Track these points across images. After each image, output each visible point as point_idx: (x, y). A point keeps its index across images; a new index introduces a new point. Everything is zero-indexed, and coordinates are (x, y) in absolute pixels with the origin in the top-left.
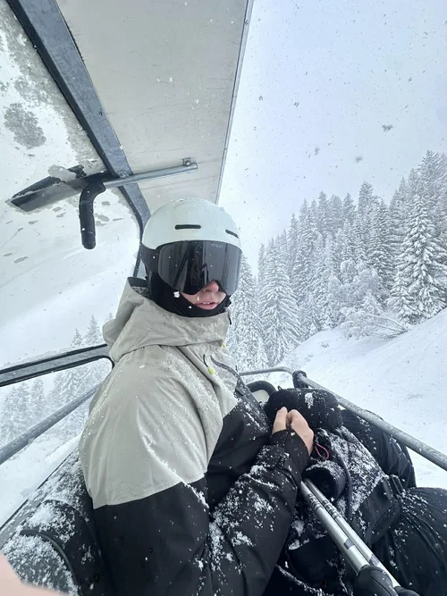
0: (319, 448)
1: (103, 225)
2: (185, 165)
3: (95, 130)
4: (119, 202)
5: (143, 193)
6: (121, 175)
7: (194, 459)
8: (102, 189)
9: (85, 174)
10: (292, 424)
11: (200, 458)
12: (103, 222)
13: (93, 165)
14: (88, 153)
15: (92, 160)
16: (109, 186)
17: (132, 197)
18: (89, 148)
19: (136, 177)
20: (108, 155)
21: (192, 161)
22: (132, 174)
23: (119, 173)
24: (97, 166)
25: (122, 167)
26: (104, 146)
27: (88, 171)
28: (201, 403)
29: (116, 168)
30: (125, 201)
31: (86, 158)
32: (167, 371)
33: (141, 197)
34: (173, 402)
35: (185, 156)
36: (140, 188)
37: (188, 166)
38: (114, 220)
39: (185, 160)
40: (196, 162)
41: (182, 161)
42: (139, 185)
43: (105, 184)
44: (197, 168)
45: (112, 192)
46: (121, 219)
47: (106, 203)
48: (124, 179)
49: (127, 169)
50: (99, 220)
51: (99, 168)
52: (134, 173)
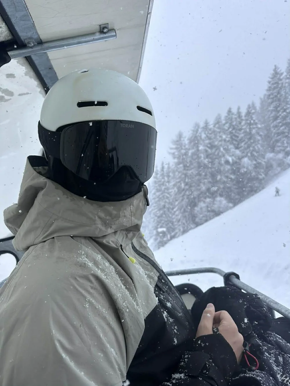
0: (249, 357)
1: (7, 100)
2: (101, 32)
4: (26, 74)
5: (54, 63)
6: (29, 43)
7: (112, 366)
8: (7, 60)
11: (119, 365)
12: (7, 97)
16: (15, 56)
17: (40, 68)
19: (46, 45)
20: (13, 20)
21: (110, 27)
22: (40, 43)
23: (26, 42)
25: (29, 34)
28: (122, 304)
29: (23, 35)
30: (32, 73)
32: (83, 266)
33: (51, 68)
34: (90, 302)
35: (102, 21)
36: (50, 58)
37: (105, 33)
38: (20, 95)
39: (102, 26)
40: (115, 28)
41: (98, 27)
42: (49, 55)
43: (10, 53)
44: (116, 36)
45: (18, 62)
46: (28, 93)
47: (10, 76)
48: (32, 47)
49: (35, 37)
50: (3, 95)
51: (3, 35)
52: (43, 41)
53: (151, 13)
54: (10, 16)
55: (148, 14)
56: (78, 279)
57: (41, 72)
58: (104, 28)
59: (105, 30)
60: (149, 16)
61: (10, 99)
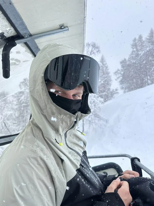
1: (18, 64)
2: (61, 28)
3: (8, 12)
4: (26, 51)
5: (39, 45)
6: (25, 36)
8: (14, 45)
9: (6, 37)
10: (119, 190)
12: (17, 63)
13: (9, 32)
14: (6, 25)
15: (9, 29)
16: (19, 43)
17: (32, 48)
18: (6, 23)
20: (16, 26)
21: (65, 25)
22: (31, 35)
23: (24, 35)
24: (11, 32)
25: (25, 32)
26: (13, 21)
27: (7, 35)
29: (22, 32)
30: (29, 51)
31: (5, 28)
35: (61, 23)
36: (37, 43)
37: (63, 29)
38: (24, 62)
39: (61, 25)
40: (68, 26)
41: (59, 26)
42: (36, 41)
43: (16, 41)
44: (68, 30)
45: (21, 46)
46: (27, 61)
47: (18, 52)
48: (26, 38)
49: (28, 33)
50: (16, 62)
51: (12, 33)
52: (32, 35)
53: (86, 17)
54: (14, 24)
55: (84, 17)
56: (31, 159)
57: (33, 50)
58: (62, 26)
59: (63, 27)
60: (85, 18)
61: (19, 64)
